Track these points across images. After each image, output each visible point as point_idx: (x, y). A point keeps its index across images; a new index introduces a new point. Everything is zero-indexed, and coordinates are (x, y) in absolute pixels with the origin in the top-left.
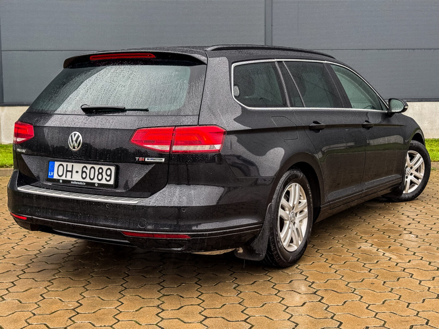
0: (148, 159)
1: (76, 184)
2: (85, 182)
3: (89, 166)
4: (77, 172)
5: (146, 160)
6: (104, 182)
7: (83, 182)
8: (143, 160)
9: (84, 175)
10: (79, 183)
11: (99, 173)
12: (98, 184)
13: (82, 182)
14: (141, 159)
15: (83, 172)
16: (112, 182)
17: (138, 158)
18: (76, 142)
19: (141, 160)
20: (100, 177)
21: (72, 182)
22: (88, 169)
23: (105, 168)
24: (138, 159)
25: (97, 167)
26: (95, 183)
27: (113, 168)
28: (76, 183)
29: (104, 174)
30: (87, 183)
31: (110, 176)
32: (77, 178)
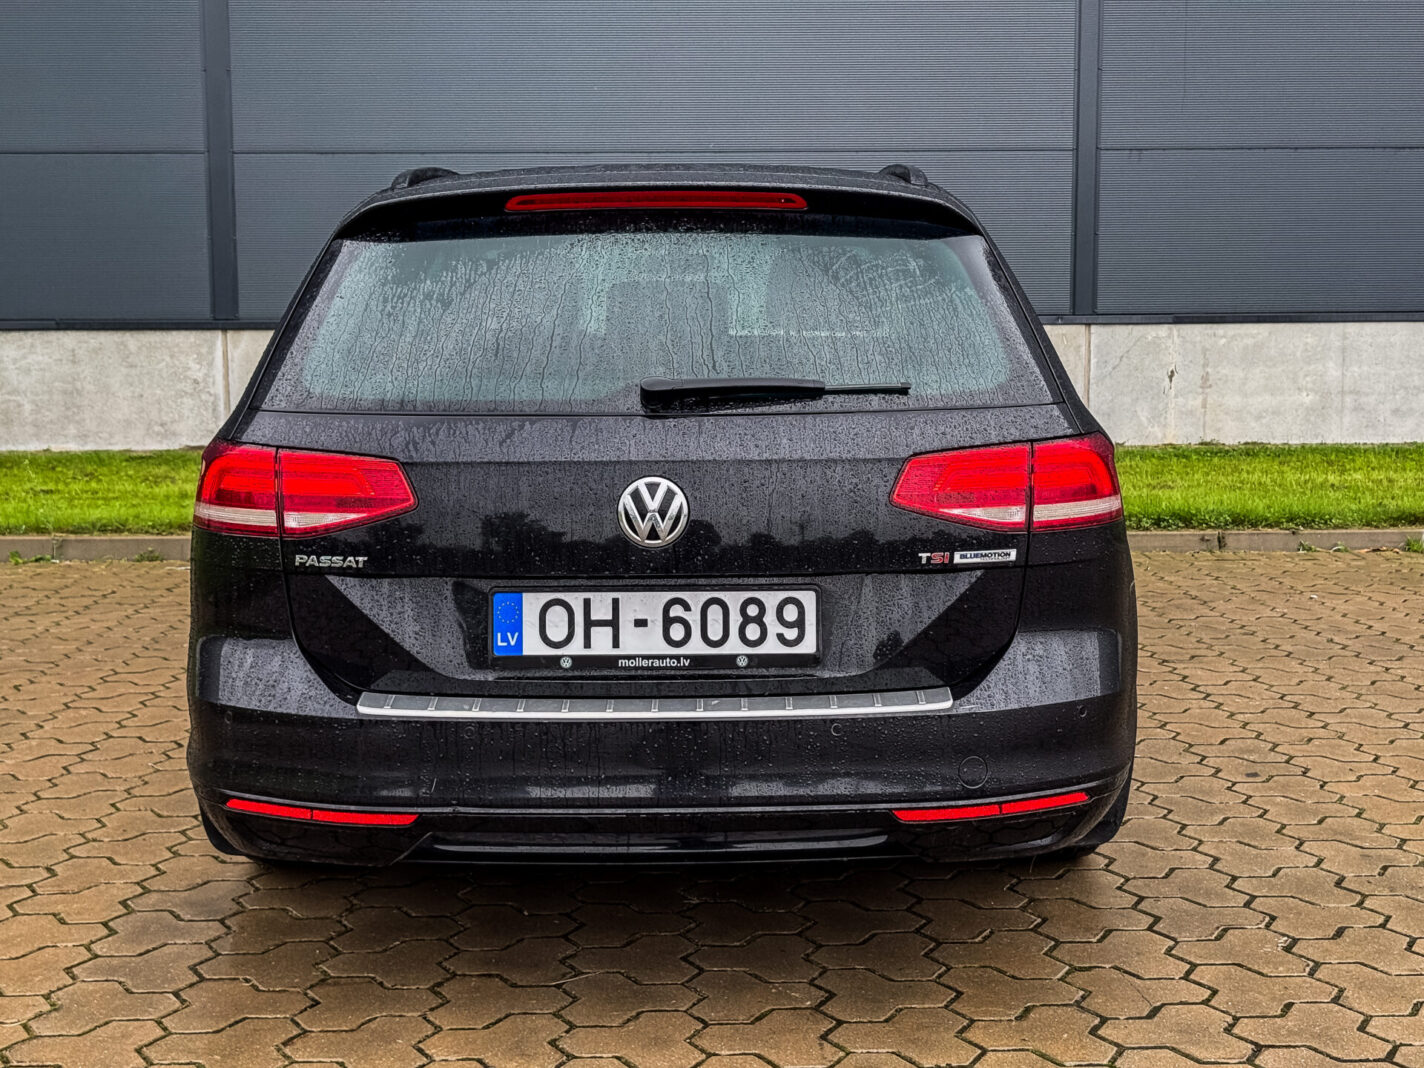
0: (962, 557)
1: (642, 668)
2: (686, 657)
3: (696, 599)
4: (641, 623)
5: (957, 559)
6: (772, 647)
7: (677, 658)
8: (946, 561)
9: (677, 632)
10: (657, 663)
11: (747, 620)
12: (749, 657)
13: (672, 657)
14: (938, 558)
15: (668, 621)
16: (808, 646)
17: (929, 554)
18: (663, 512)
19: (938, 562)
20: (753, 632)
21: (622, 663)
22: (692, 608)
23: (772, 599)
24: (929, 559)
25: (734, 599)
26: (736, 656)
27: (808, 599)
28: (645, 663)
29: (770, 618)
30: (697, 660)
31: (800, 624)
32: (642, 643)
